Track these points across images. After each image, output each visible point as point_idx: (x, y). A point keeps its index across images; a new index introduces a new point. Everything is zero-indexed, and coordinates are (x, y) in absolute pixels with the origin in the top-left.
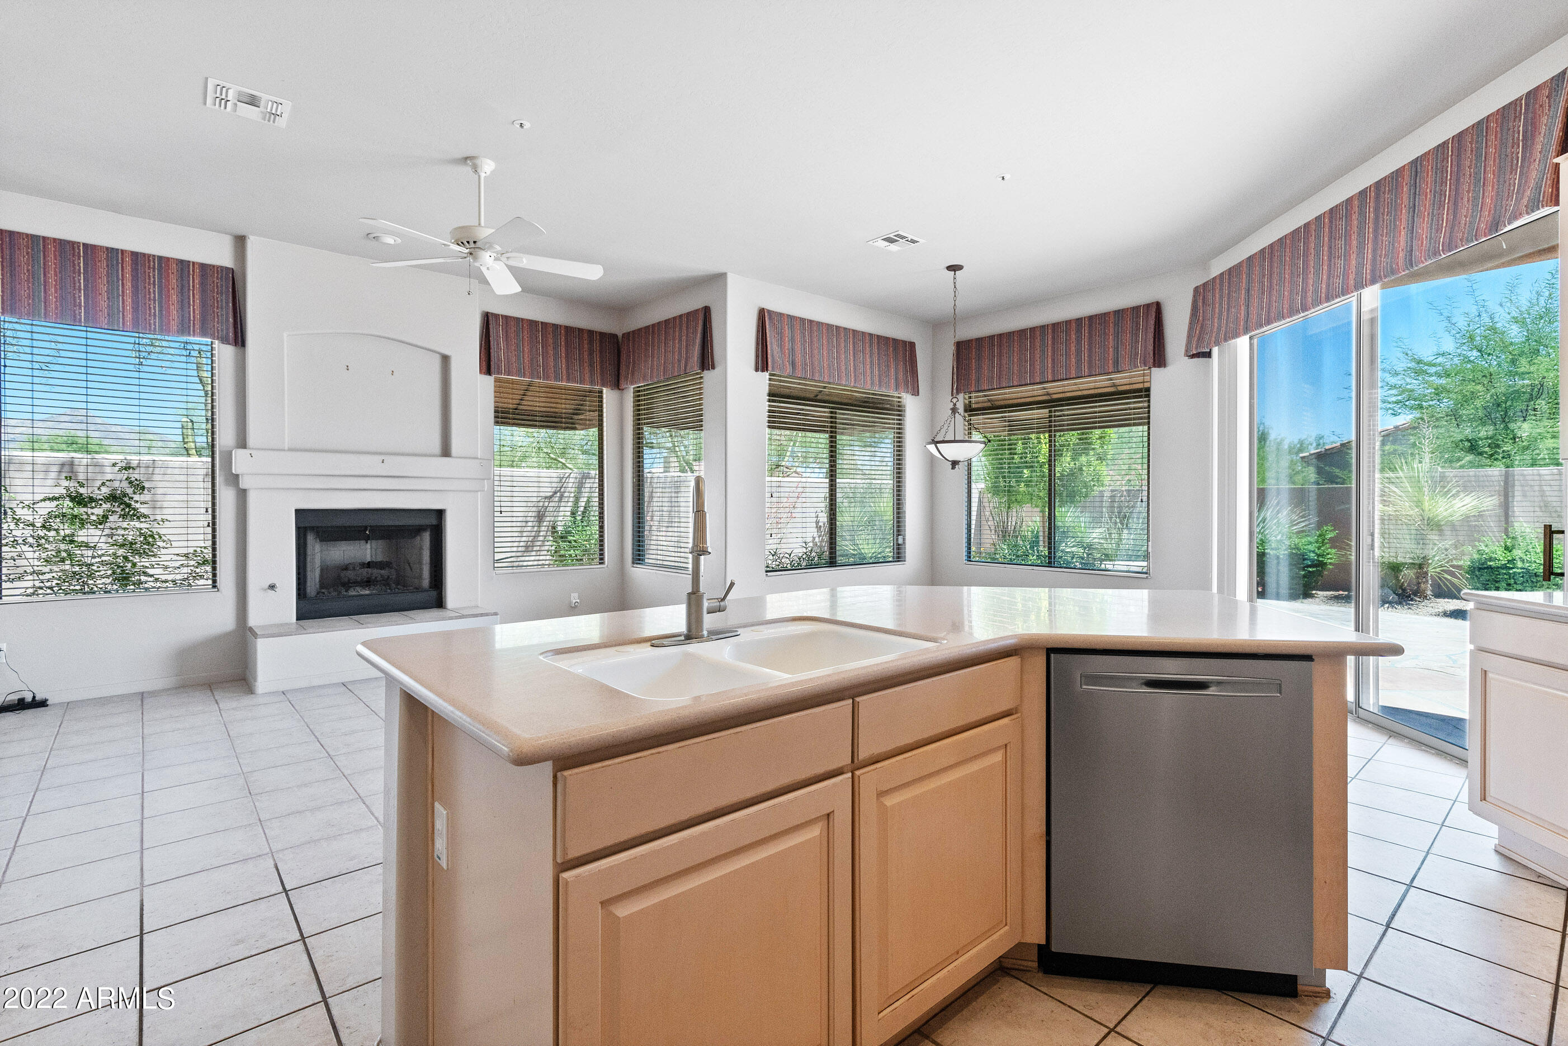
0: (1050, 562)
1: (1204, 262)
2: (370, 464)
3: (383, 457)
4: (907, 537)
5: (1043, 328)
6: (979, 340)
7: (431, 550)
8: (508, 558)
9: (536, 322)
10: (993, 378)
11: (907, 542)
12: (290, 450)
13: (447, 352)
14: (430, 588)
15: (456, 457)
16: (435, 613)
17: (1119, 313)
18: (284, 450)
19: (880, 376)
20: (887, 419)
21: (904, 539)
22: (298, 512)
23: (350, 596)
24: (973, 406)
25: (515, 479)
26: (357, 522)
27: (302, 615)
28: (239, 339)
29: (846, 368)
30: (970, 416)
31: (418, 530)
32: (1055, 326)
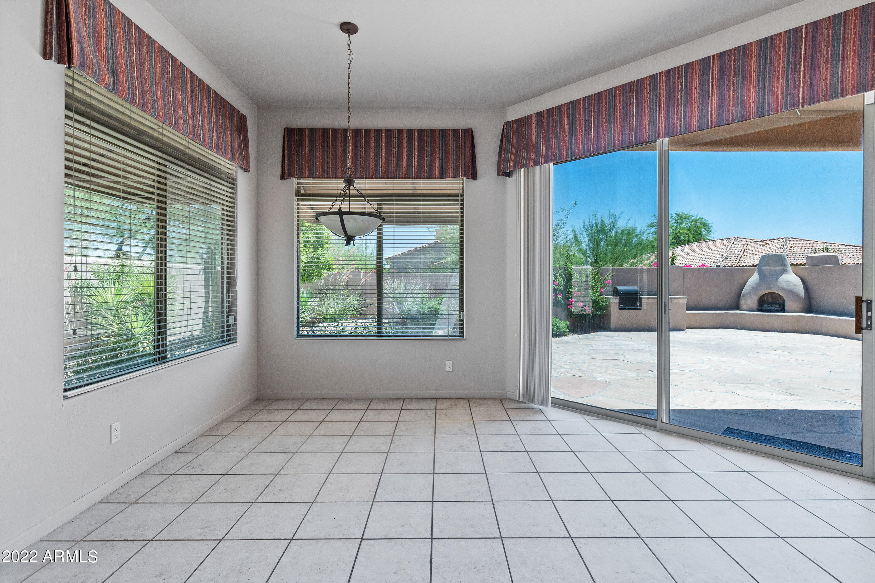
0: (378, 332)
1: (503, 107)
4: (238, 318)
5: (377, 131)
6: (313, 131)
10: (328, 167)
11: (238, 322)
17: (443, 132)
19: (217, 137)
20: (217, 188)
21: (235, 320)
24: (302, 192)
29: (183, 114)
30: (298, 200)
32: (388, 132)
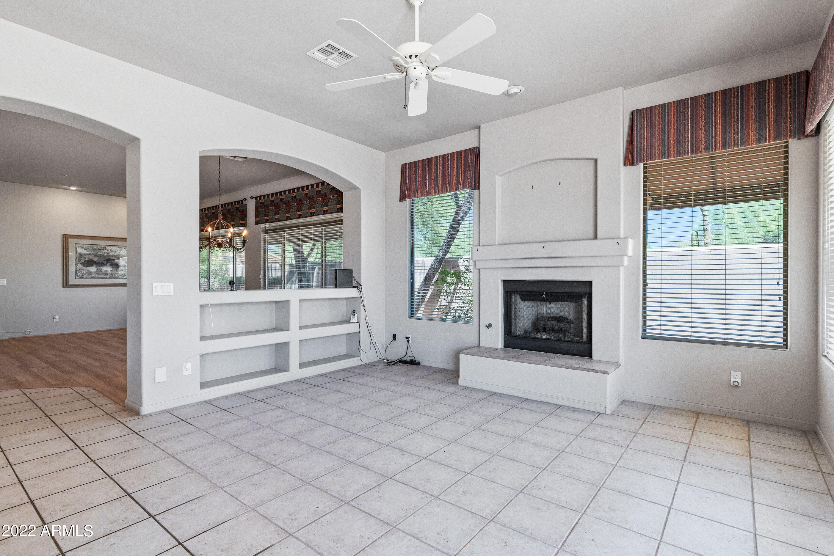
2: (535, 250)
3: (543, 244)
8: (656, 326)
9: (684, 101)
12: (499, 245)
13: (595, 157)
14: (587, 341)
15: (600, 239)
16: (586, 359)
18: (496, 245)
23: (537, 338)
26: (535, 289)
27: (507, 345)
28: (477, 186)
31: (581, 297)
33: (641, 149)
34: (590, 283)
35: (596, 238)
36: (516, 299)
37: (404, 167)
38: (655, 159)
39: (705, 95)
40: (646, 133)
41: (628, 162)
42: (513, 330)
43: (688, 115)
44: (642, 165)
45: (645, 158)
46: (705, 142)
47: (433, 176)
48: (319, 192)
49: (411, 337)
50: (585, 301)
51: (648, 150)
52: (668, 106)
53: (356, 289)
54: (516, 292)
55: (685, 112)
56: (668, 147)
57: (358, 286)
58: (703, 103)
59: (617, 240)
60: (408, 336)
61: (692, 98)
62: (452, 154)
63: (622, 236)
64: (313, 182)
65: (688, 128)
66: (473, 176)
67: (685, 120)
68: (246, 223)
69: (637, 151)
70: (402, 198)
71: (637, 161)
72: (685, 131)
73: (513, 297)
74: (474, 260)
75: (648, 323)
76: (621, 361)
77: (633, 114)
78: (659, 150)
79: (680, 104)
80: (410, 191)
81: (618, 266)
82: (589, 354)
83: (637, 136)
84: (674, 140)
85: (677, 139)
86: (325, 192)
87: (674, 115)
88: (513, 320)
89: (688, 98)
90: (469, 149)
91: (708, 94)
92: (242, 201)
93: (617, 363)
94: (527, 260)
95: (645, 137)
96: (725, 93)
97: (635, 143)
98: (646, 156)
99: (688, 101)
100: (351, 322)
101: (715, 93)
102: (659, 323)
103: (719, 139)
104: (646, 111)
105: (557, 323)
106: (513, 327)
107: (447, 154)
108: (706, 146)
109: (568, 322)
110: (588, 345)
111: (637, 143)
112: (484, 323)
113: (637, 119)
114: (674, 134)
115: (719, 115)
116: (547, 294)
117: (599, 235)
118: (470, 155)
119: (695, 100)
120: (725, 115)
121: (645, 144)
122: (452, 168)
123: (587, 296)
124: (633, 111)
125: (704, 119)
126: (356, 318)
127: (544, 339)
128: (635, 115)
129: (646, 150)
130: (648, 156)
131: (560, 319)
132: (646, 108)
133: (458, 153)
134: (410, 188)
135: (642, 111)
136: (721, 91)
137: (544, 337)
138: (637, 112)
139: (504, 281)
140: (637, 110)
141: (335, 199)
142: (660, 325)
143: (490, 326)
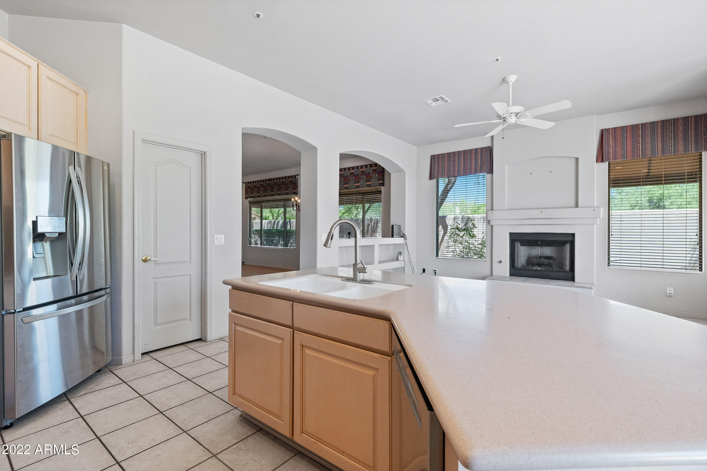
2: (535, 214)
3: (541, 210)
7: (570, 252)
8: (617, 260)
9: (637, 126)
12: (507, 210)
13: (576, 157)
14: (570, 271)
15: (581, 207)
16: (570, 283)
18: (505, 210)
22: (511, 234)
23: (533, 270)
25: (622, 217)
26: (532, 238)
27: (511, 275)
28: (491, 171)
31: (563, 243)
33: (609, 153)
34: (573, 235)
35: (577, 206)
36: (518, 245)
37: (433, 158)
38: (618, 160)
39: (651, 123)
40: (612, 143)
41: (599, 160)
42: (516, 265)
43: (639, 134)
44: (608, 162)
45: (611, 159)
46: (651, 151)
47: (457, 164)
48: (363, 172)
49: (437, 271)
50: (568, 247)
51: (613, 154)
52: (626, 128)
53: (403, 238)
54: (517, 240)
55: (637, 132)
56: (626, 152)
57: (403, 236)
58: (649, 128)
59: (593, 208)
60: (435, 270)
61: (642, 124)
62: (471, 150)
63: (595, 206)
64: (366, 163)
65: (640, 142)
66: (488, 165)
67: (637, 137)
68: (298, 192)
69: (606, 154)
70: (431, 178)
71: (606, 160)
72: (637, 144)
73: (516, 244)
74: (489, 219)
75: (611, 259)
76: (595, 283)
77: (602, 131)
78: (621, 154)
79: (634, 127)
80: (438, 174)
81: (593, 224)
82: (573, 279)
83: (605, 145)
84: (630, 149)
85: (632, 148)
86: (368, 172)
87: (630, 133)
88: (516, 258)
89: (639, 124)
90: (484, 147)
91: (653, 122)
92: (295, 176)
93: (593, 284)
94: (527, 220)
95: (611, 146)
96: (663, 122)
97: (604, 149)
98: (612, 157)
99: (639, 125)
100: (399, 260)
101: (657, 122)
102: (619, 259)
103: (660, 149)
104: (612, 130)
105: (546, 260)
106: (516, 262)
107: (467, 150)
108: (651, 153)
109: (553, 259)
110: (571, 273)
111: (605, 150)
112: (495, 260)
113: (605, 135)
114: (630, 145)
115: (660, 135)
116: (541, 241)
117: (580, 205)
118: (485, 152)
119: (644, 125)
120: (663, 135)
121: (611, 150)
122: (471, 160)
123: (569, 243)
124: (602, 130)
125: (650, 137)
126: (402, 257)
127: (539, 270)
128: (604, 132)
129: (612, 154)
130: (613, 157)
131: (548, 258)
132: (612, 128)
133: (476, 150)
134: (438, 171)
135: (609, 130)
136: (661, 121)
137: (539, 269)
138: (605, 131)
139: (510, 233)
140: (605, 129)
141: (376, 177)
142: (620, 260)
143: (500, 262)
